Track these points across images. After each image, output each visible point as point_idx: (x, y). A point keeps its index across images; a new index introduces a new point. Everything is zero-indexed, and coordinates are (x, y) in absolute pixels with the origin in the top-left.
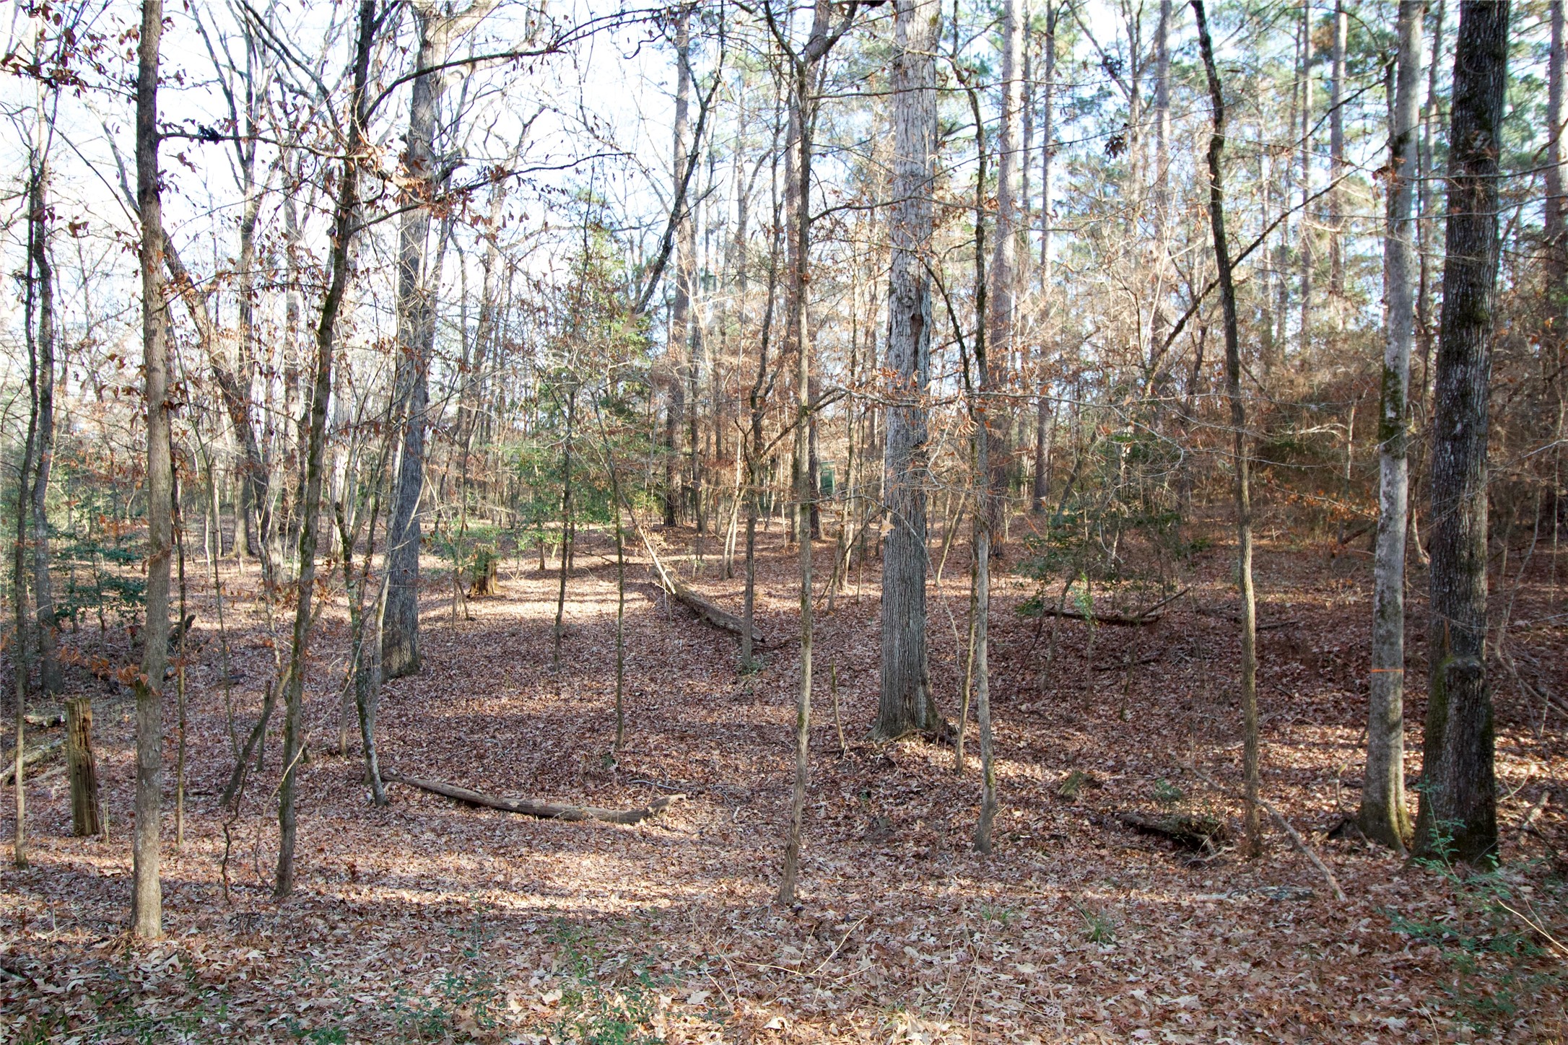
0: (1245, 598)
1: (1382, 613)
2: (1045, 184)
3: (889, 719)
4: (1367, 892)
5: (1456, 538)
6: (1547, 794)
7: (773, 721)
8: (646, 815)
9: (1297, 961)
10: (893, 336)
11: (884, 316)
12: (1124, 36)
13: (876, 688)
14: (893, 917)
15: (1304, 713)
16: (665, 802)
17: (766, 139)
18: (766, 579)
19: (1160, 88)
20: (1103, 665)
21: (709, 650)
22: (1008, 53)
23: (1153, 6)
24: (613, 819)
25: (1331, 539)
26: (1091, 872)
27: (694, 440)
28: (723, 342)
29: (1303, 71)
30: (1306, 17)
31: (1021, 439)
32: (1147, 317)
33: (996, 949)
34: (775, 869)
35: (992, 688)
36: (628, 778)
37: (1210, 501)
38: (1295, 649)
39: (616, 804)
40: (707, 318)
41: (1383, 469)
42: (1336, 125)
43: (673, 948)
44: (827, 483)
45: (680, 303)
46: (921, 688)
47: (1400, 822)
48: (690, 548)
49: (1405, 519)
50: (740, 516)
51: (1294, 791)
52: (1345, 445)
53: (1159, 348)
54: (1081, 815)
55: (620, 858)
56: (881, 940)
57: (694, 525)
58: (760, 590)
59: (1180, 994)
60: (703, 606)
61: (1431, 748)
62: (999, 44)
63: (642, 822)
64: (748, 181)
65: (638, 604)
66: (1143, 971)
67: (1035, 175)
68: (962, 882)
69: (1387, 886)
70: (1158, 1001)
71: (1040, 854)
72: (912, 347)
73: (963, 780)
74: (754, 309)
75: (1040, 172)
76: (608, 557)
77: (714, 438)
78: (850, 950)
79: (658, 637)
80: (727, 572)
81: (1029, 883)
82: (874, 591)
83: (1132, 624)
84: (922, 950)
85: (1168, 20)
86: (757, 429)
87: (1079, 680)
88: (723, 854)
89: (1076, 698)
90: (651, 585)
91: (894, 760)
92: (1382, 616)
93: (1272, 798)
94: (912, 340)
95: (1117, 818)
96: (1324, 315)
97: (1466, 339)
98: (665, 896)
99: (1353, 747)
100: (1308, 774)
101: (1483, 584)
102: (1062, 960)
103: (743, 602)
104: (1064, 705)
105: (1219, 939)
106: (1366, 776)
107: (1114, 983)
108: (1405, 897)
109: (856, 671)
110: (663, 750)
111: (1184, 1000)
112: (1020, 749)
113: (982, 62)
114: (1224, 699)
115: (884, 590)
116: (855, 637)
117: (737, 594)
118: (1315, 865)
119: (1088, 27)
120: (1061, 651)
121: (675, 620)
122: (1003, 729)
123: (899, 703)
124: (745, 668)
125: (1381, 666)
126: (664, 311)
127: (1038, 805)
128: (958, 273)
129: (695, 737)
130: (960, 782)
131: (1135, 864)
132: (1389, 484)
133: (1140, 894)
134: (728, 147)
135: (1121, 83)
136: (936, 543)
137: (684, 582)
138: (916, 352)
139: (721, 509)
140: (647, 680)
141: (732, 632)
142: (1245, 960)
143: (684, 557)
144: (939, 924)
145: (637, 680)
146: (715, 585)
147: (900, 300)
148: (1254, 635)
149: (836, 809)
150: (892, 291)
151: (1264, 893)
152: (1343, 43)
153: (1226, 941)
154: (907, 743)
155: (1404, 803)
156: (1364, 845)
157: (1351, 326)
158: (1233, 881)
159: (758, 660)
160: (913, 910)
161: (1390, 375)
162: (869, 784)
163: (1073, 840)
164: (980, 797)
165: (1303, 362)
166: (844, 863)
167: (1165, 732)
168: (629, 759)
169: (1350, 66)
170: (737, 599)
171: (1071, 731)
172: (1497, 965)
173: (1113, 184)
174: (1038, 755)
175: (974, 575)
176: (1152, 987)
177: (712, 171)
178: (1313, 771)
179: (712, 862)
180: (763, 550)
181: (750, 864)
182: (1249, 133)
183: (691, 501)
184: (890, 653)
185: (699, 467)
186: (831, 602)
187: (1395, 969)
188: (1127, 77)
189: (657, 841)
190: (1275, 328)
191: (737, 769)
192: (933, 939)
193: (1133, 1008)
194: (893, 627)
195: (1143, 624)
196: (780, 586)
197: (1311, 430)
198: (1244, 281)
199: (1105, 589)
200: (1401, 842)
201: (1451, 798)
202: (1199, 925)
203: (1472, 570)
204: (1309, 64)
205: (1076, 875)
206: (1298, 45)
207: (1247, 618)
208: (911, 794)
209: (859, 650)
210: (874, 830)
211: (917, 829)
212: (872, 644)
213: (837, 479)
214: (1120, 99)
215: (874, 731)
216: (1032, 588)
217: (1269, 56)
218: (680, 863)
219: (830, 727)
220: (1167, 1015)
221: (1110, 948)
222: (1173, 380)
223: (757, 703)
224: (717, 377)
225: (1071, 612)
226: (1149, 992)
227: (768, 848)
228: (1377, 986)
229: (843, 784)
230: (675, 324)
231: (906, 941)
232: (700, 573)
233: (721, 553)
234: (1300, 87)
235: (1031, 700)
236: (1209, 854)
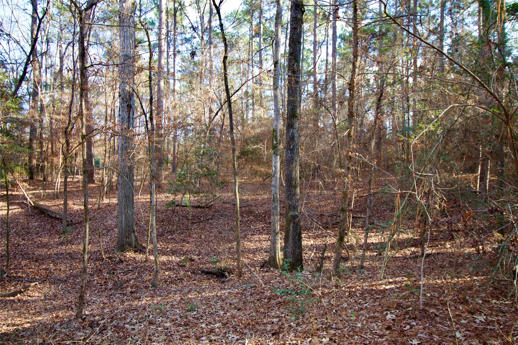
0: (236, 198)
1: (274, 200)
2: (174, 64)
3: (121, 246)
4: (270, 283)
5: (292, 178)
6: (315, 249)
7: (76, 251)
8: (20, 292)
9: (250, 307)
10: (121, 111)
11: (118, 104)
12: (199, 19)
13: (116, 235)
14: (121, 315)
15: (254, 232)
16: (29, 286)
17: (70, 36)
18: (73, 198)
19: (210, 38)
20: (195, 221)
21: (48, 226)
22: (160, 19)
23: (207, 12)
24: (5, 296)
25: (261, 179)
26: (191, 289)
27: (41, 147)
28: (54, 110)
29: (251, 39)
30: (252, 23)
31: (168, 148)
32: (207, 110)
33: (157, 320)
34: (76, 305)
35: (158, 232)
36: (11, 279)
37: (227, 168)
38: (251, 212)
39: (6, 290)
40: (47, 100)
41: (273, 159)
42: (260, 56)
43: (30, 342)
44: (97, 163)
45: (35, 94)
46: (133, 234)
47: (279, 261)
48: (40, 188)
49: (279, 173)
50: (61, 175)
51: (251, 256)
52: (264, 151)
53: (211, 120)
54: (188, 271)
55: (8, 311)
56: (116, 324)
57: (42, 179)
58: (70, 203)
59: (217, 323)
60: (45, 210)
61: (286, 239)
62: (158, 16)
63: (19, 295)
64: (64, 51)
65: (16, 210)
66: (205, 318)
67: (171, 60)
68: (147, 299)
69: (275, 280)
70: (209, 327)
71: (174, 285)
72: (128, 116)
73: (148, 264)
74: (67, 99)
75: (172, 60)
76: (3, 192)
77: (50, 146)
78: (105, 330)
79: (26, 222)
80: (56, 196)
81: (170, 296)
82: (115, 201)
83: (204, 208)
84: (131, 325)
85: (212, 17)
86: (68, 143)
87: (187, 227)
88: (54, 303)
89: (186, 233)
90: (23, 203)
91: (123, 260)
92: (274, 201)
93: (245, 258)
94: (128, 113)
95: (199, 270)
96: (259, 112)
97: (293, 122)
98: (28, 322)
99: (267, 241)
100: (255, 250)
101: (298, 191)
102: (179, 319)
103: (63, 207)
104: (182, 235)
105: (228, 304)
106: (270, 249)
107: (196, 323)
108: (280, 283)
109: (108, 230)
110: (28, 266)
111: (218, 325)
112: (168, 251)
113: (152, 21)
114: (232, 229)
115: (118, 200)
116: (108, 218)
117: (60, 205)
118: (256, 277)
119: (187, 15)
120: (181, 218)
121: (34, 216)
122: (162, 245)
123: (125, 240)
124: (64, 232)
125: (274, 216)
126: (28, 97)
127: (174, 269)
128: (144, 91)
129: (42, 260)
130: (147, 265)
131: (205, 284)
132: (275, 163)
133: (206, 294)
134: (55, 37)
135: (198, 34)
136: (139, 183)
137: (37, 201)
138: (129, 117)
139: (54, 173)
140: (21, 240)
141: (58, 219)
142: (235, 309)
143: (38, 191)
144: (138, 315)
145: (15, 240)
146: (51, 201)
147: (123, 99)
148: (239, 209)
149: (101, 280)
150: (120, 96)
151: (242, 288)
152: (262, 32)
153: (231, 304)
154: (128, 254)
155: (280, 255)
156: (270, 269)
157: (266, 116)
158: (233, 285)
159: (69, 229)
160: (129, 311)
161: (275, 131)
162: (114, 269)
163: (185, 280)
164: (154, 269)
165: (253, 126)
166: (103, 299)
167: (214, 241)
168: (12, 271)
169: (264, 39)
170: (61, 206)
171: (184, 244)
172: (302, 298)
173: (196, 67)
174: (174, 253)
175: (151, 194)
176: (207, 323)
177: (48, 45)
178: (256, 249)
179: (49, 306)
180: (71, 188)
181: (65, 305)
182: (237, 56)
183: (41, 170)
184: (121, 223)
185: (43, 157)
186: (99, 206)
187: (276, 304)
188: (200, 33)
189: (26, 301)
190: (245, 116)
191: (60, 270)
192: (135, 320)
193: (201, 331)
194: (122, 213)
195: (207, 207)
196: (78, 201)
197: (255, 147)
198: (235, 101)
199: (195, 197)
200: (279, 267)
201: (291, 253)
202: (223, 301)
203: (295, 187)
204: (253, 37)
205: (186, 290)
206: (250, 31)
207: (237, 204)
208: (129, 271)
209: (110, 222)
210: (115, 285)
211: (132, 283)
212: (115, 220)
213: (101, 161)
214: (198, 39)
215: (116, 250)
216: (171, 197)
217: (242, 33)
218: (35, 309)
219: (99, 251)
220: (212, 331)
221: (195, 313)
222: (216, 130)
223: (69, 245)
224: (51, 123)
225: (184, 205)
226: (207, 325)
227: (72, 298)
228: (271, 310)
229: (104, 270)
230: (32, 102)
231: (125, 322)
232: (45, 197)
233: (54, 189)
234: (251, 44)
235: (172, 235)
236: (227, 278)
